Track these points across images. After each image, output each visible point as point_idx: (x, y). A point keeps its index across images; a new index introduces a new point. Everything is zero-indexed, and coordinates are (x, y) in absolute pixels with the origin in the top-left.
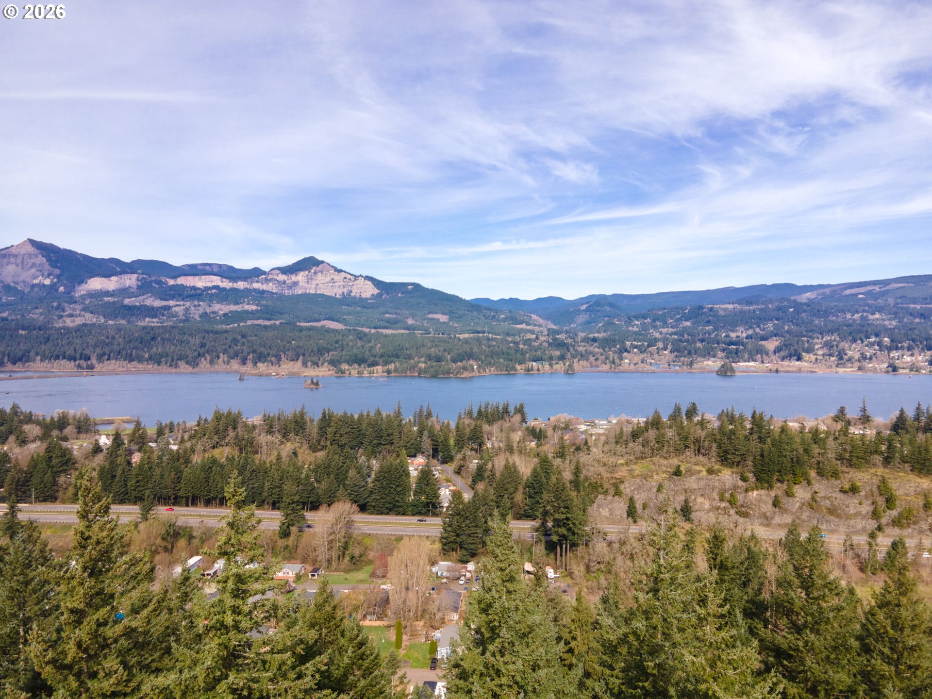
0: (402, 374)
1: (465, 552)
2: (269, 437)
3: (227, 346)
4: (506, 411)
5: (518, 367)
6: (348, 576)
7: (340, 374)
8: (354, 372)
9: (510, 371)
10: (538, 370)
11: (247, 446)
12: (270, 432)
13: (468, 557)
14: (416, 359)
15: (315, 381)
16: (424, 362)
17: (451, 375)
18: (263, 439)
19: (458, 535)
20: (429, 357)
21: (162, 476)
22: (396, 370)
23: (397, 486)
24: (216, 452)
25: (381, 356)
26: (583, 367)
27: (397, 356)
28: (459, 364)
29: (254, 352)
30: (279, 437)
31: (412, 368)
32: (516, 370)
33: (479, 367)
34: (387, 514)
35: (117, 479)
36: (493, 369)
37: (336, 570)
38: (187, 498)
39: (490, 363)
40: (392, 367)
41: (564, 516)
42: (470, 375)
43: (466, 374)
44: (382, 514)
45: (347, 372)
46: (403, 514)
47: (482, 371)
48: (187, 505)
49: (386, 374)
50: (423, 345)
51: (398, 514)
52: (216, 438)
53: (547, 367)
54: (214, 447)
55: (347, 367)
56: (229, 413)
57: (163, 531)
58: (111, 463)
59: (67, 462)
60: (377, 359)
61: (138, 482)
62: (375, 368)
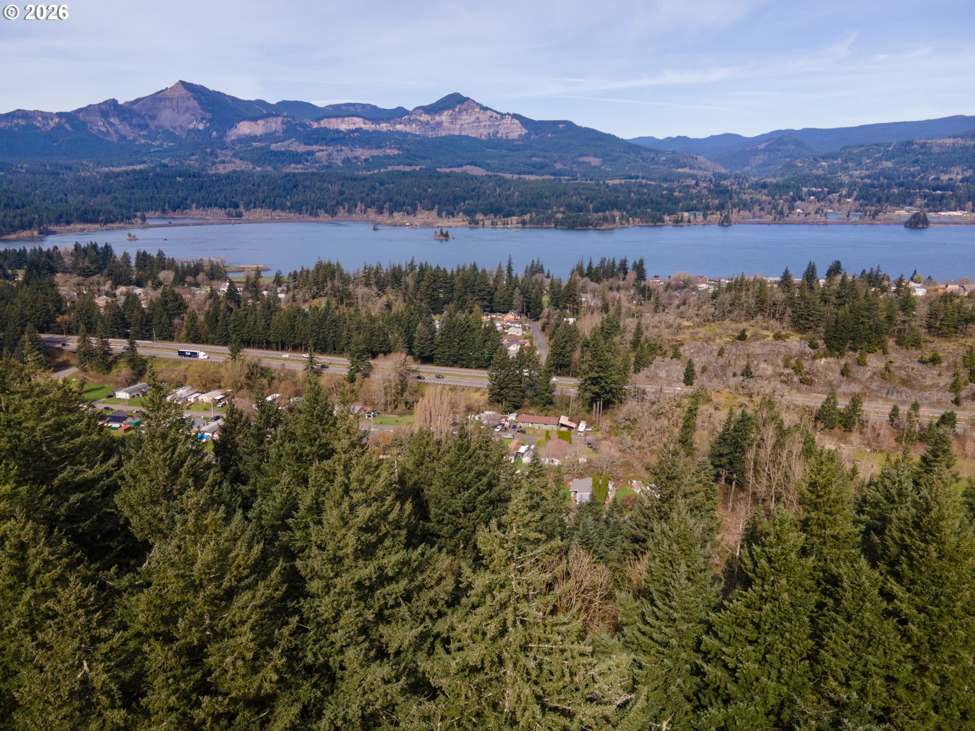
0: (538, 224)
1: (508, 404)
2: (366, 290)
3: (364, 194)
4: (623, 267)
5: (666, 218)
6: (400, 419)
7: (473, 225)
8: (488, 223)
9: (656, 222)
10: (689, 221)
11: (345, 297)
12: (367, 285)
13: (511, 409)
14: (555, 209)
15: (444, 232)
16: (563, 213)
17: (590, 227)
18: (361, 291)
19: (502, 389)
20: (569, 207)
21: (255, 322)
22: (531, 221)
23: (462, 340)
24: (316, 302)
25: (518, 206)
26: (743, 218)
27: (535, 205)
28: (600, 214)
29: (390, 200)
30: (375, 289)
31: (548, 220)
32: (663, 221)
33: (622, 218)
34: (452, 366)
35: (220, 323)
36: (637, 220)
37: (392, 413)
38: (277, 343)
39: (636, 213)
40: (527, 217)
41: (596, 375)
42: (611, 226)
43: (606, 226)
44: (447, 366)
45: (481, 223)
46: (467, 367)
47: (624, 222)
48: (277, 350)
49: (520, 225)
50: (565, 193)
51: (462, 367)
52: (315, 288)
53: (700, 217)
54: (314, 297)
55: (481, 218)
56: (330, 265)
57: (247, 371)
58: (215, 308)
59: (181, 306)
60: (513, 209)
61: (235, 327)
62: (509, 219)
